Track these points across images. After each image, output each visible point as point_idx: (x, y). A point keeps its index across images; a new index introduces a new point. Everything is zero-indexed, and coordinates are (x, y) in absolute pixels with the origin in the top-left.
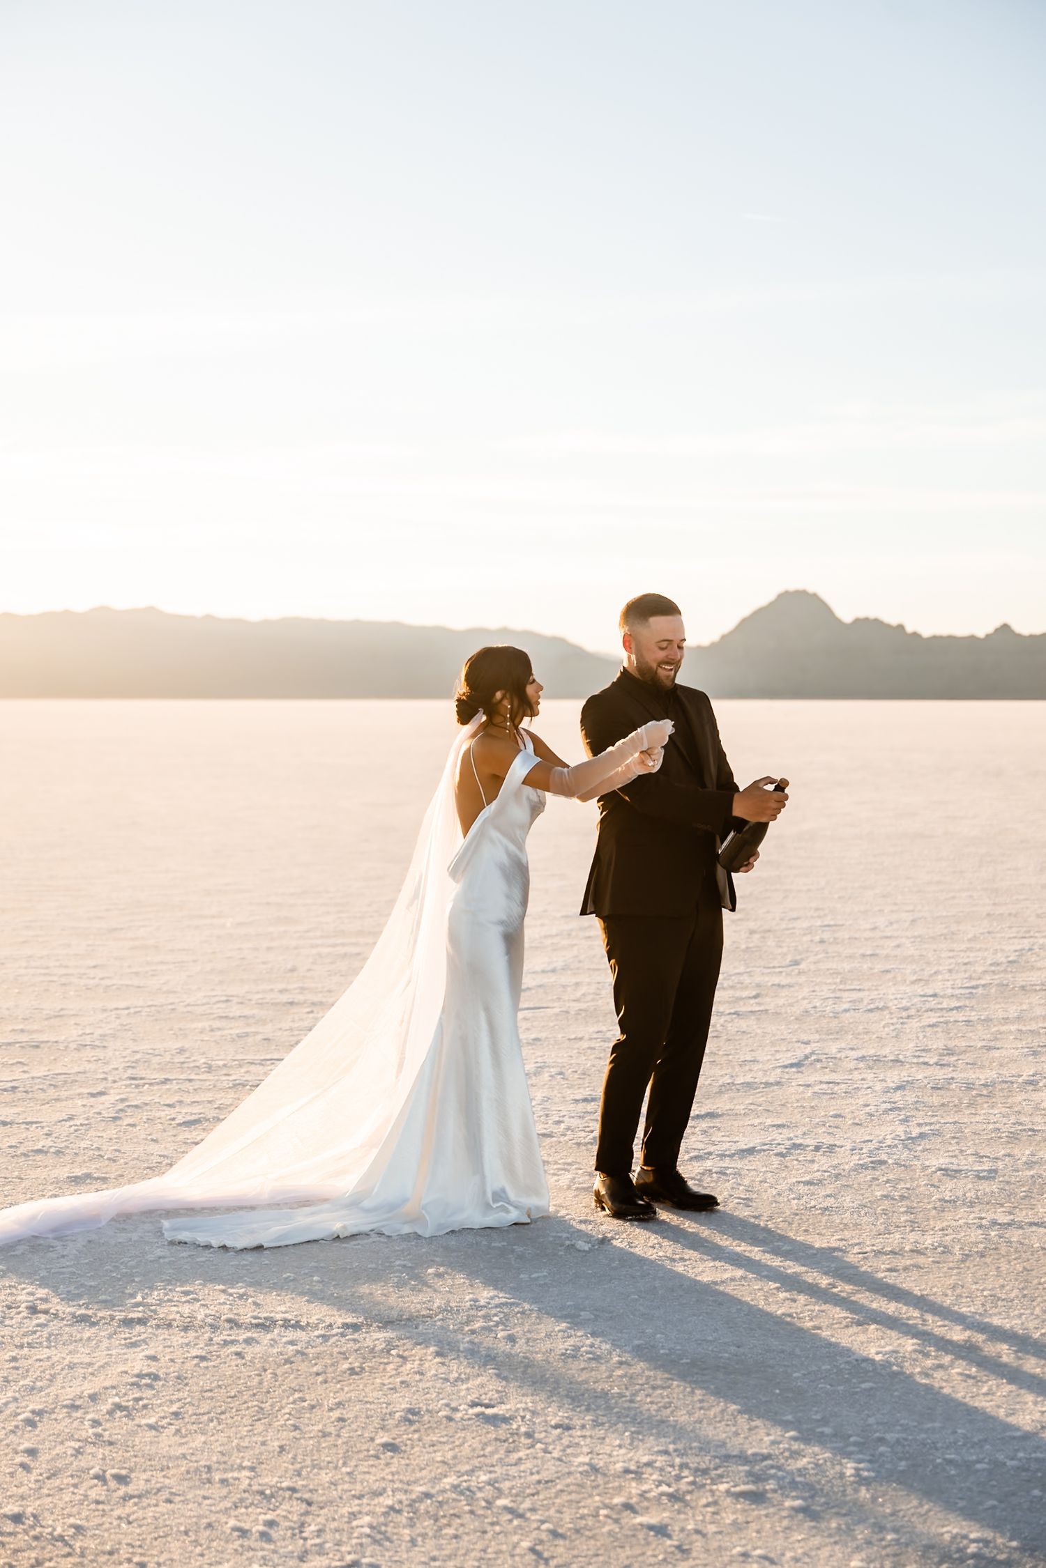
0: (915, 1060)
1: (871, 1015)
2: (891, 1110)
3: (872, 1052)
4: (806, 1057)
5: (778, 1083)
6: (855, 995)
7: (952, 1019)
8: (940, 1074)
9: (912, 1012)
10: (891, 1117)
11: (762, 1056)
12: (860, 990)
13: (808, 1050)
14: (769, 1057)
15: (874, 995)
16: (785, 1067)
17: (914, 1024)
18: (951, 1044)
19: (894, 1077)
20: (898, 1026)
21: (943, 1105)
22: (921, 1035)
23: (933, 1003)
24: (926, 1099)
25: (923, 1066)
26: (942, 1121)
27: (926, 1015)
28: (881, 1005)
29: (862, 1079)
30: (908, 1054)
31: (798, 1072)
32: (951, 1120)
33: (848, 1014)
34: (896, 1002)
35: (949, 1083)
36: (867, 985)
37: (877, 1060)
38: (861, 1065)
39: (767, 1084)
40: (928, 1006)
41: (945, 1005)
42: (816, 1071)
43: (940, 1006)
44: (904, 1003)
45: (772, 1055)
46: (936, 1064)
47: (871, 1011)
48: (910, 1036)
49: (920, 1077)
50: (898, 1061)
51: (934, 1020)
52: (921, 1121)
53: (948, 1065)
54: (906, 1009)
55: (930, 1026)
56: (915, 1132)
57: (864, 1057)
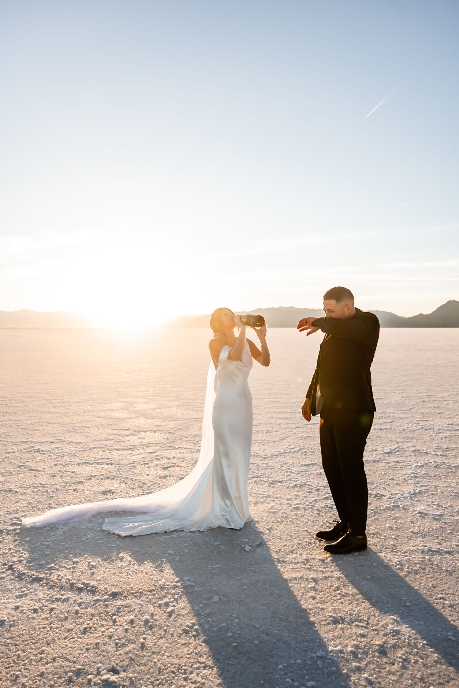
0: (433, 453)
1: (426, 431)
2: (413, 477)
3: (419, 448)
4: (395, 449)
5: (378, 461)
6: (424, 423)
7: (454, 435)
8: (440, 460)
9: (441, 431)
10: (412, 481)
11: (379, 448)
12: (427, 421)
13: (396, 447)
14: (381, 449)
15: (431, 423)
16: (385, 453)
17: (440, 436)
18: (449, 446)
19: (422, 460)
20: (434, 437)
21: (435, 476)
22: (440, 441)
23: (450, 427)
24: (430, 473)
25: (435, 456)
26: (431, 485)
27: (446, 432)
28: (431, 427)
29: (410, 461)
30: (432, 450)
31: (389, 456)
32: (435, 485)
33: (418, 431)
34: (437, 426)
35: (442, 465)
36: (431, 419)
37: (420, 451)
38: (413, 454)
39: (374, 461)
40: (448, 428)
41: (454, 429)
42: (395, 456)
43: (452, 429)
44: (440, 427)
45: (383, 448)
46: (440, 455)
47: (427, 430)
48: (436, 442)
49: (432, 461)
50: (427, 453)
51: (447, 435)
52: (423, 484)
53: (444, 456)
54: (439, 429)
55: (445, 437)
56: (418, 490)
57: (415, 450)
